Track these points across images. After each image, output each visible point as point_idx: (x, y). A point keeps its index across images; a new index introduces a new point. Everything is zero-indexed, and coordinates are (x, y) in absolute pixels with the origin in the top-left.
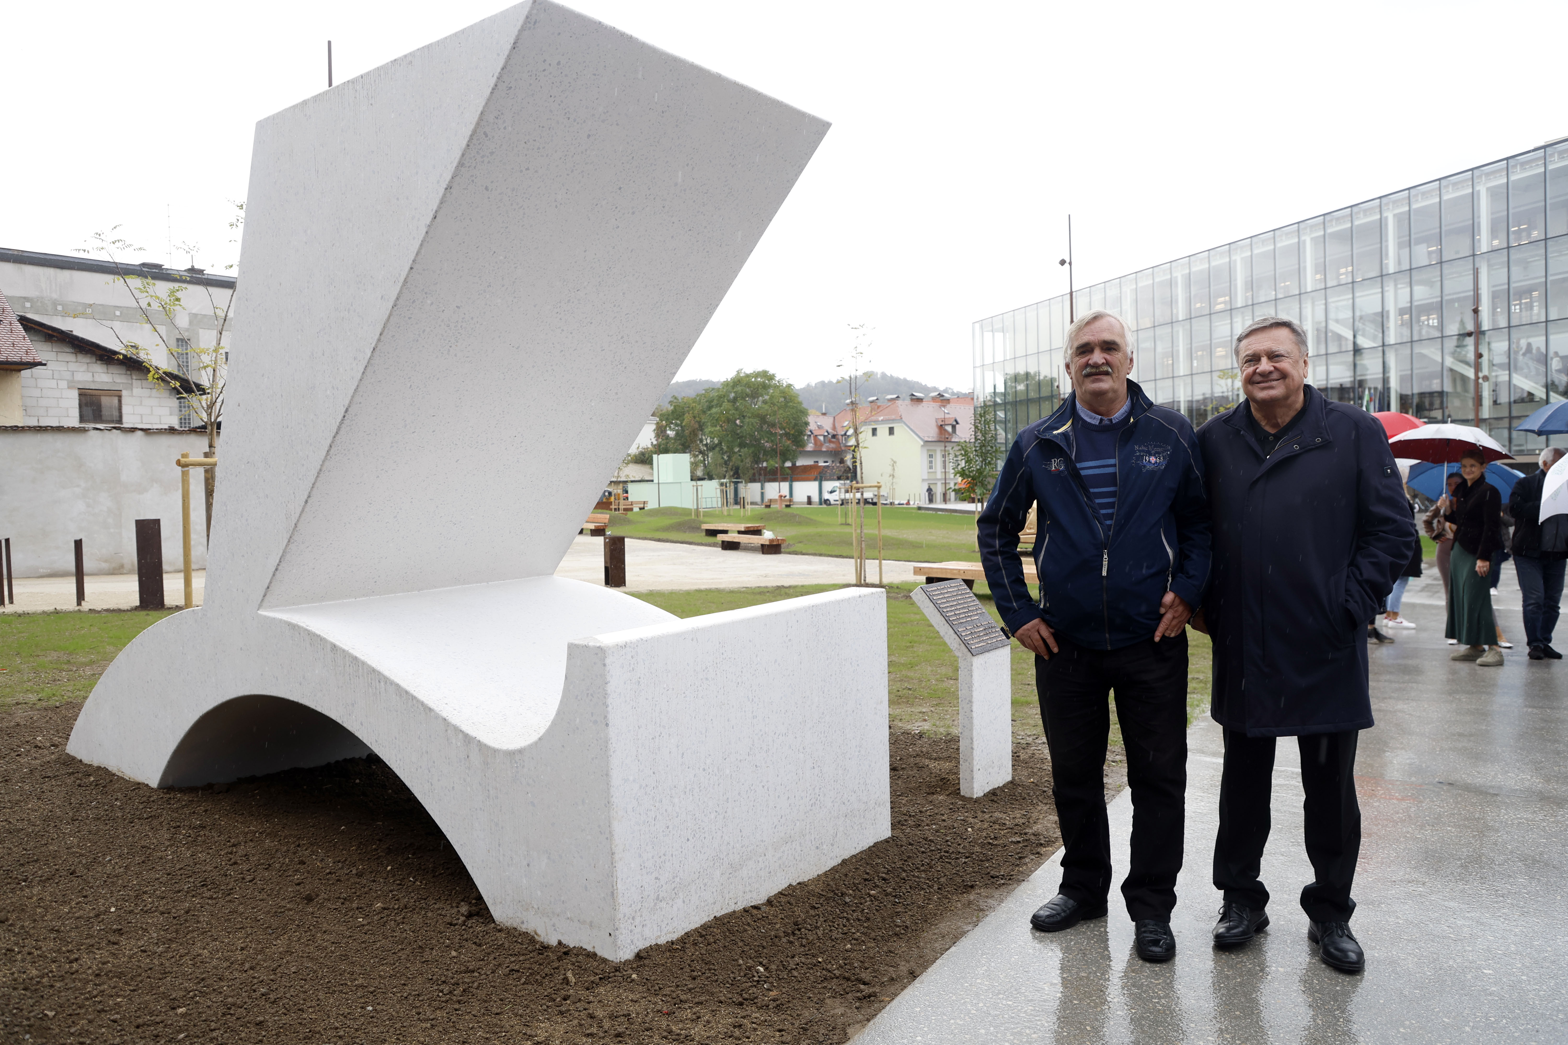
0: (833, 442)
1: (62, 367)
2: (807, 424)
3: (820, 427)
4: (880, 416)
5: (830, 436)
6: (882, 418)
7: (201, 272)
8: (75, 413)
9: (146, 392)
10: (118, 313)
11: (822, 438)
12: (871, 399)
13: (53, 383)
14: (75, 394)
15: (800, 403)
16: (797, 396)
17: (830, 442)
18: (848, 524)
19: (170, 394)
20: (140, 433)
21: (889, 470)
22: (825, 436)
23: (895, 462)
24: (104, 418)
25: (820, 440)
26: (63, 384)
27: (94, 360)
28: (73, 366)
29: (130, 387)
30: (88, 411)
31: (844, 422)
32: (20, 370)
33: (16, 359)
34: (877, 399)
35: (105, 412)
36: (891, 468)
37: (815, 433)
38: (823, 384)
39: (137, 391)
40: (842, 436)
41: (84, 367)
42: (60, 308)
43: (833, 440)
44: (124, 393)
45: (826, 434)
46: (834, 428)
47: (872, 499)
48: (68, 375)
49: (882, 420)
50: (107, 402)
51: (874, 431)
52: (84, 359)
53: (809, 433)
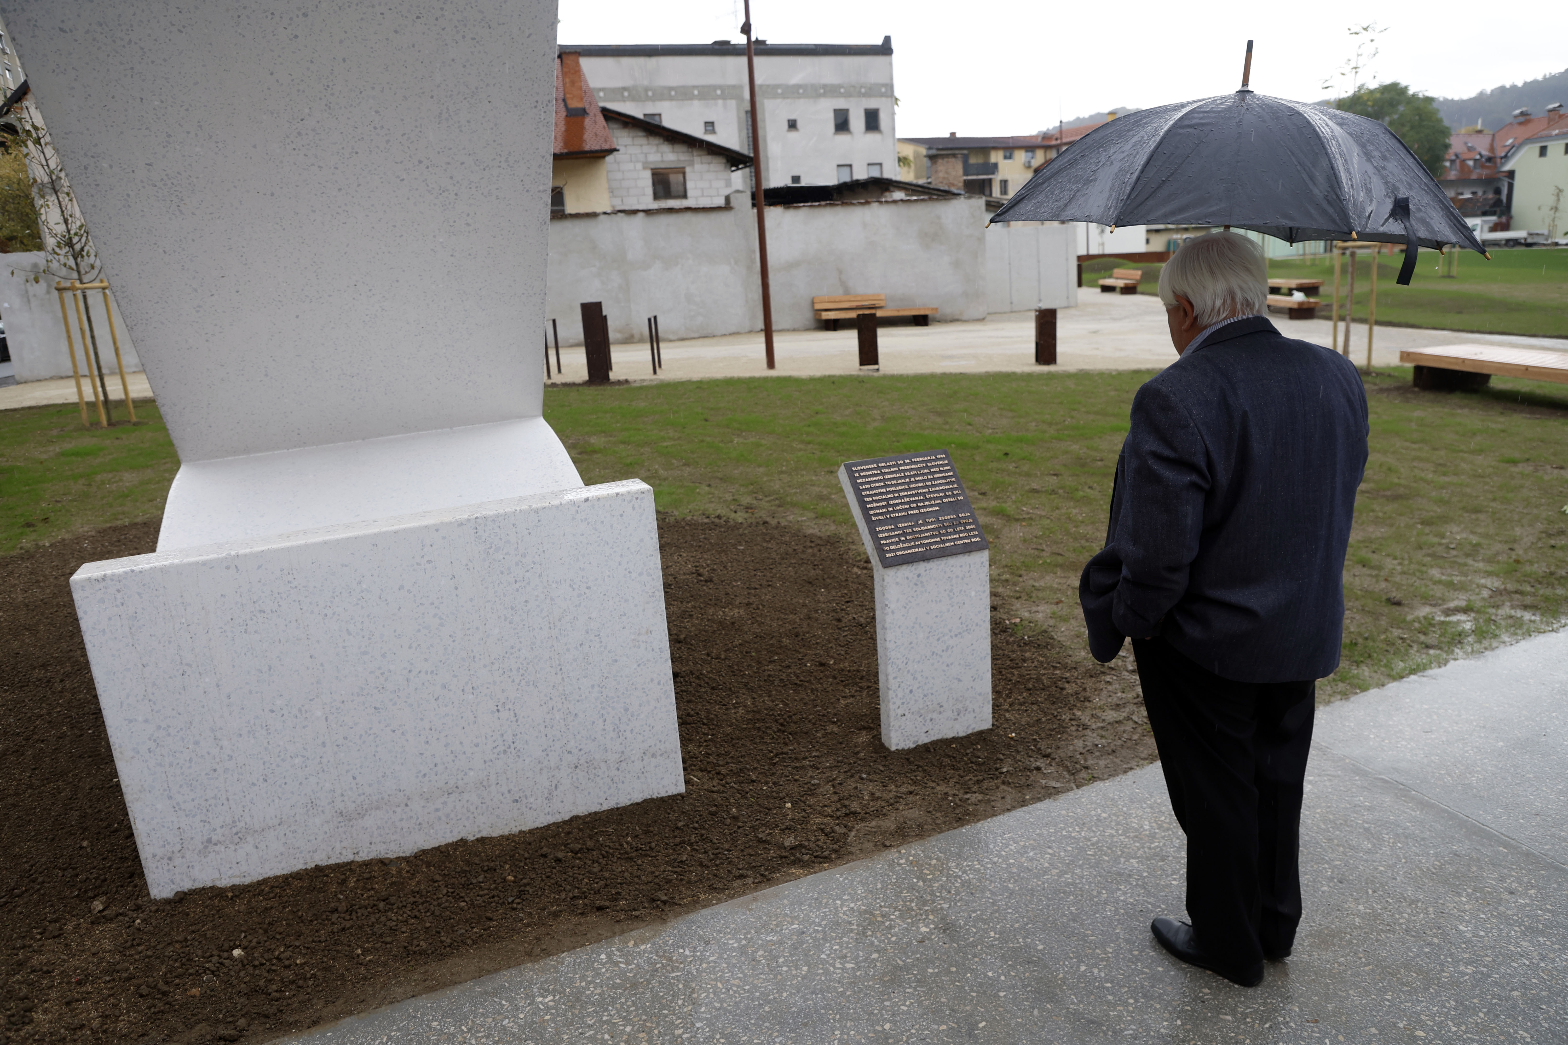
0: (1488, 167)
1: (634, 150)
2: (1447, 147)
3: (1470, 149)
4: (1555, 129)
5: (1484, 160)
6: (1557, 131)
7: (764, 42)
8: (650, 191)
9: (705, 167)
10: (696, 92)
11: (1471, 163)
12: (1551, 106)
13: (631, 166)
14: (648, 175)
15: (1440, 121)
16: (1437, 111)
17: (1483, 167)
18: (1452, 277)
19: (725, 167)
20: (641, 214)
21: (1551, 201)
22: (1475, 160)
23: (1561, 191)
24: (673, 194)
25: (1468, 166)
26: (639, 166)
27: (661, 141)
28: (646, 149)
29: (692, 164)
30: (660, 188)
31: (1507, 140)
32: (604, 157)
33: (597, 148)
34: (1560, 106)
35: (674, 188)
36: (1554, 198)
37: (1463, 157)
38: (1502, 89)
39: (698, 167)
40: (1502, 158)
41: (654, 149)
42: (650, 94)
43: (1488, 164)
44: (688, 170)
45: (1478, 157)
46: (1492, 149)
47: (1526, 239)
48: (641, 157)
49: (1556, 135)
50: (674, 179)
51: (1543, 151)
52: (655, 141)
53: (1453, 158)
